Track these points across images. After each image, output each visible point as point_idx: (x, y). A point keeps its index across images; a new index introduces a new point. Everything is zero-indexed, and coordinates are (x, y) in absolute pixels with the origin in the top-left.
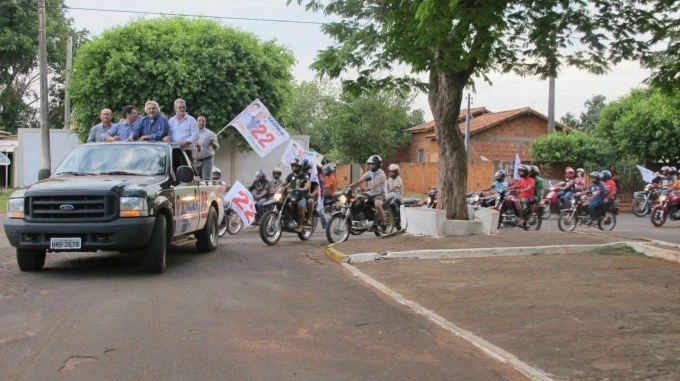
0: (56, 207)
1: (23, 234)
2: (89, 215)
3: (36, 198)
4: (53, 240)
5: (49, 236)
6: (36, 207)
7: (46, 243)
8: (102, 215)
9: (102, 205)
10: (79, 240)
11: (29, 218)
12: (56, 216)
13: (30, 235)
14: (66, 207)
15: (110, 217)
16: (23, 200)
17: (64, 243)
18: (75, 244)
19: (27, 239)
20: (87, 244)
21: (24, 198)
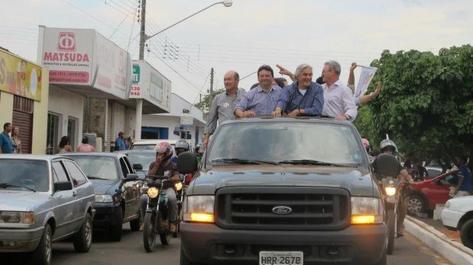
0: (268, 209)
1: (218, 244)
2: (311, 221)
3: (235, 196)
4: (262, 254)
5: (256, 249)
6: (236, 208)
7: (252, 258)
8: (329, 220)
9: (329, 209)
10: (301, 254)
11: (224, 222)
12: (263, 220)
13: (229, 246)
14: (282, 209)
15: (340, 224)
16: (213, 197)
17: (278, 258)
18: (295, 260)
19: (227, 252)
20: (311, 259)
21: (215, 195)
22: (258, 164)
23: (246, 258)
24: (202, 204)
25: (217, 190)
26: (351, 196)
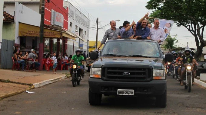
0: (121, 73)
1: (102, 86)
2: (137, 78)
3: (109, 68)
4: (118, 90)
5: (116, 88)
6: (109, 73)
7: (115, 92)
8: (144, 78)
9: (144, 74)
10: (133, 91)
11: (105, 78)
12: (119, 78)
13: (106, 87)
14: (126, 73)
15: (148, 79)
16: (101, 69)
17: (124, 92)
18: (131, 93)
19: (105, 89)
20: (137, 93)
21: (101, 68)
22: (120, 56)
23: (112, 92)
24: (97, 71)
25: (102, 66)
26: (153, 69)
